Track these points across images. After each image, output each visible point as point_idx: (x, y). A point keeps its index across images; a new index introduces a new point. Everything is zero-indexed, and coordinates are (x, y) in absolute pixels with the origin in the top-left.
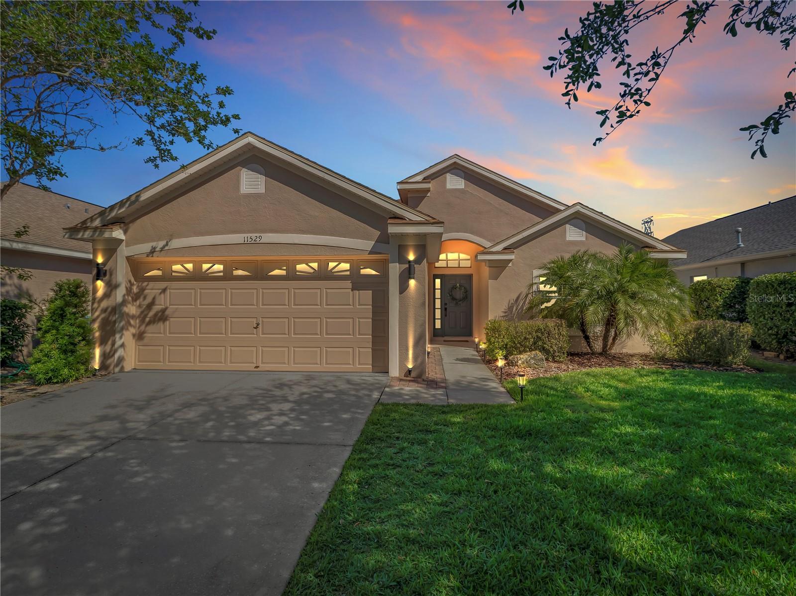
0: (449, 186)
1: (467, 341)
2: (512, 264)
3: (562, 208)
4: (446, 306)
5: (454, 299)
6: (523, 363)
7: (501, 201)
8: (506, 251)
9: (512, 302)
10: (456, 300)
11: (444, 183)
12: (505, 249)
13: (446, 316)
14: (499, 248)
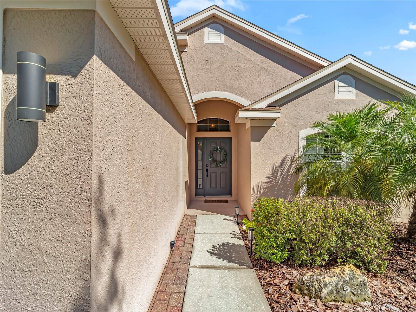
0: (207, 41)
1: (226, 201)
2: (277, 124)
3: (325, 64)
4: (207, 168)
5: (214, 161)
6: (331, 293)
7: (262, 58)
8: (271, 108)
9: (277, 166)
10: (216, 161)
11: (203, 37)
12: (269, 106)
13: (207, 176)
14: (263, 104)
